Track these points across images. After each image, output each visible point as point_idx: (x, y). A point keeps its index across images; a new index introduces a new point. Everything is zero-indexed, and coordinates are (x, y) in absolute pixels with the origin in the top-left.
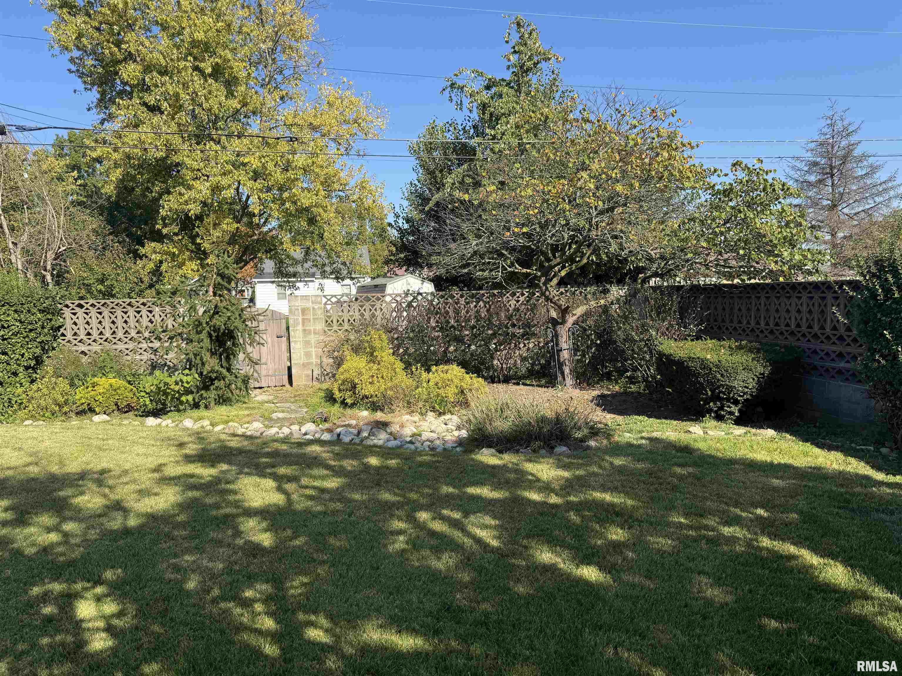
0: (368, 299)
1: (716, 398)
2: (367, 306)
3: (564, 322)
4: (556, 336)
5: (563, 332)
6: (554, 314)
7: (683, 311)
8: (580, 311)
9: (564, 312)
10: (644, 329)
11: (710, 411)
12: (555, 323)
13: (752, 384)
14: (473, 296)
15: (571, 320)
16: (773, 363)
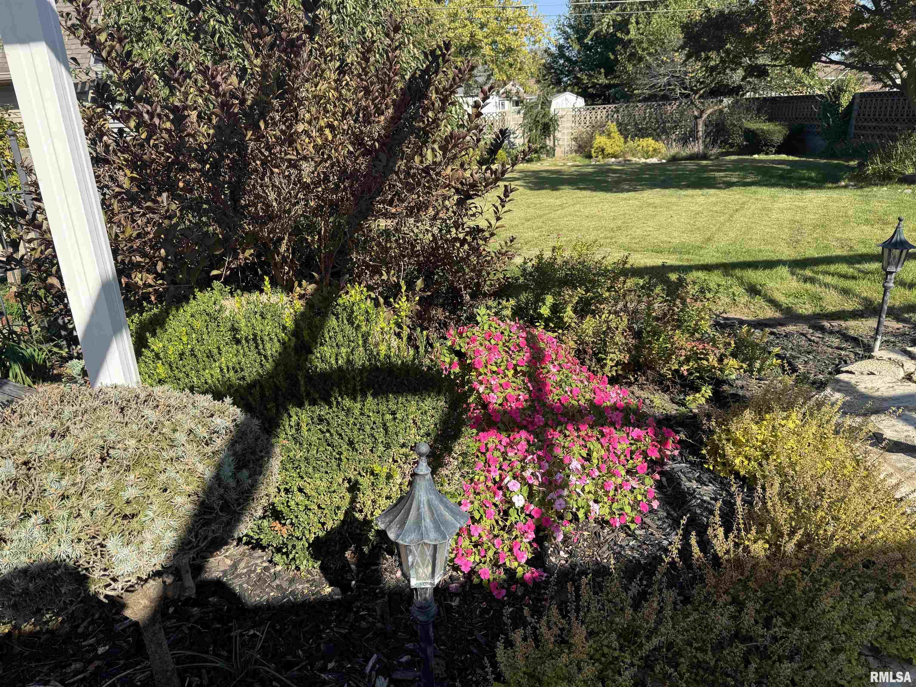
0: (594, 109)
1: (766, 145)
2: (593, 112)
3: (701, 117)
4: (696, 124)
5: (701, 122)
6: (696, 113)
7: (759, 110)
8: (709, 112)
9: (702, 112)
10: (739, 119)
11: (763, 151)
12: (696, 118)
13: (781, 138)
14: (648, 106)
15: (705, 116)
16: (790, 129)
